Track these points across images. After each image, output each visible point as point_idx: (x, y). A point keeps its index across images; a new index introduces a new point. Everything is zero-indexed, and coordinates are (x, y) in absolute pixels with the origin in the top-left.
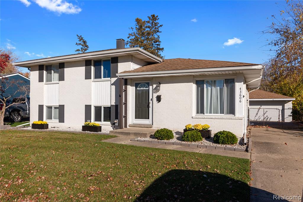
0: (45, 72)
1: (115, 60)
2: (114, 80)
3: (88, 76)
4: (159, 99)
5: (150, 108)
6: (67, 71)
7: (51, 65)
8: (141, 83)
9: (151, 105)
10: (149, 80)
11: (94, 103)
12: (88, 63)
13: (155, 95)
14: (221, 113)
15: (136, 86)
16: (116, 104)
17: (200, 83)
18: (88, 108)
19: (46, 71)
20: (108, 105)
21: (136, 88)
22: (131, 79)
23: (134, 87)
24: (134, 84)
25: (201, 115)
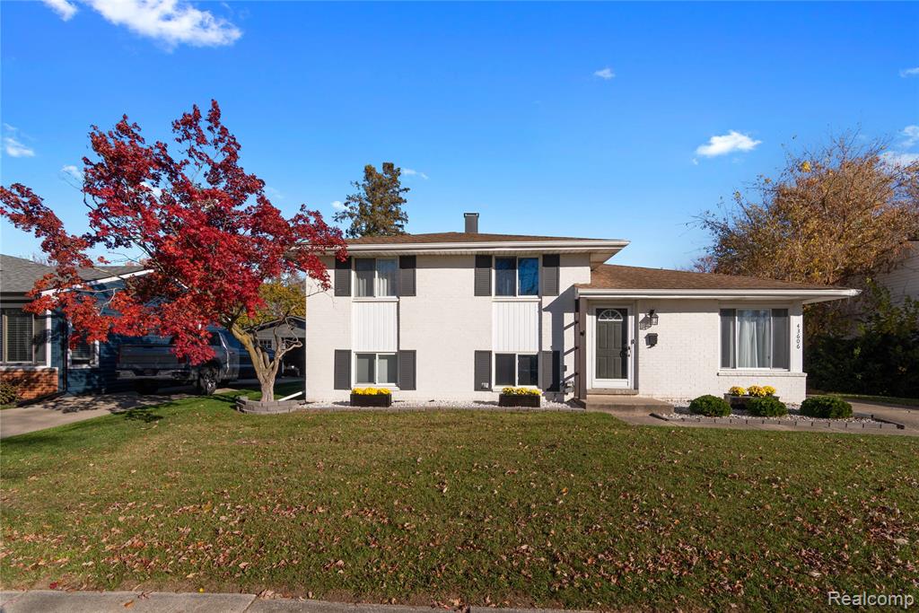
0: (353, 273)
1: (553, 260)
2: (548, 300)
3: (481, 289)
4: (652, 340)
5: (629, 359)
6: (423, 275)
7: (374, 259)
8: (604, 309)
9: (631, 353)
10: (629, 305)
11: (497, 347)
12: (482, 261)
13: (643, 334)
14: (759, 367)
15: (598, 313)
16: (556, 350)
17: (728, 313)
18: (482, 357)
19: (355, 270)
20: (534, 350)
21: (597, 318)
22: (588, 300)
23: (595, 317)
24: (594, 312)
25: (729, 371)
